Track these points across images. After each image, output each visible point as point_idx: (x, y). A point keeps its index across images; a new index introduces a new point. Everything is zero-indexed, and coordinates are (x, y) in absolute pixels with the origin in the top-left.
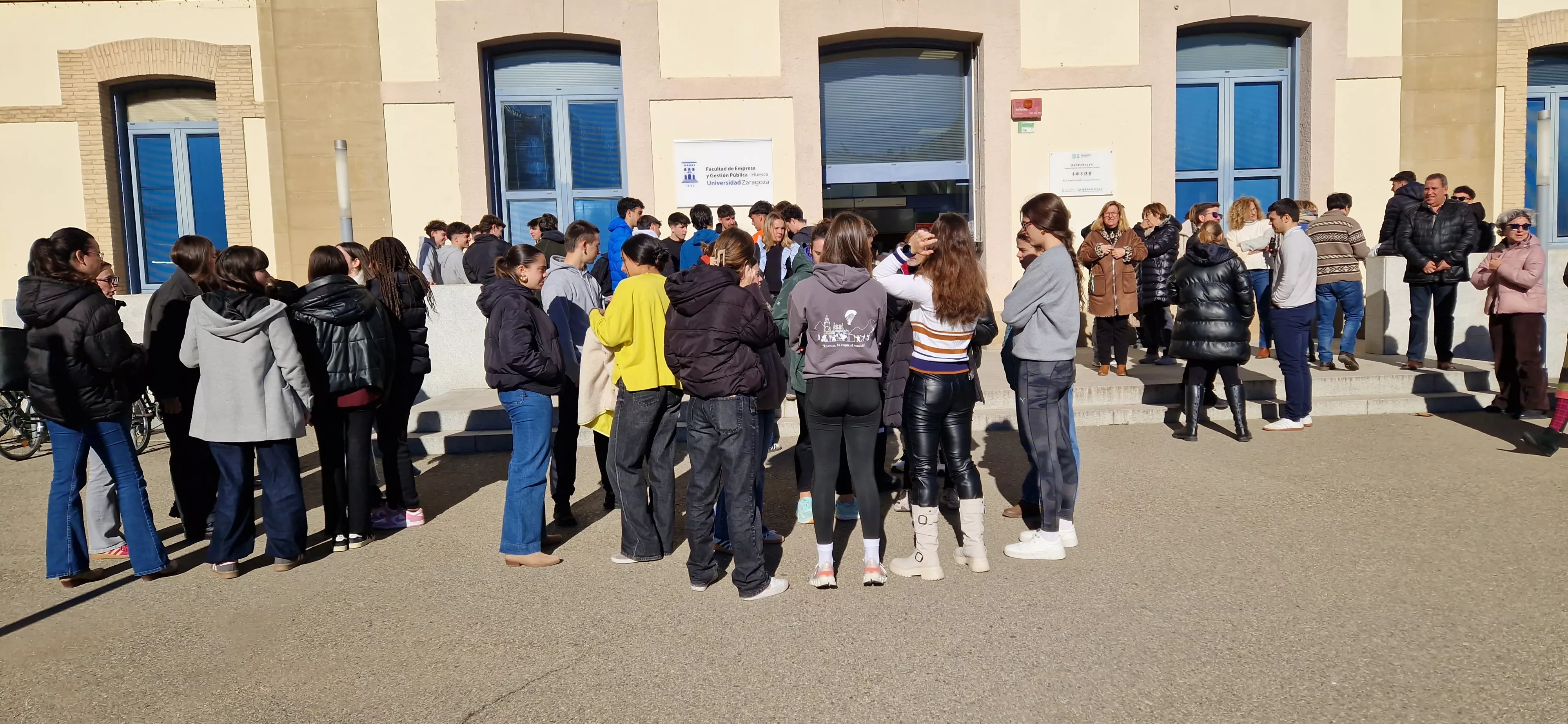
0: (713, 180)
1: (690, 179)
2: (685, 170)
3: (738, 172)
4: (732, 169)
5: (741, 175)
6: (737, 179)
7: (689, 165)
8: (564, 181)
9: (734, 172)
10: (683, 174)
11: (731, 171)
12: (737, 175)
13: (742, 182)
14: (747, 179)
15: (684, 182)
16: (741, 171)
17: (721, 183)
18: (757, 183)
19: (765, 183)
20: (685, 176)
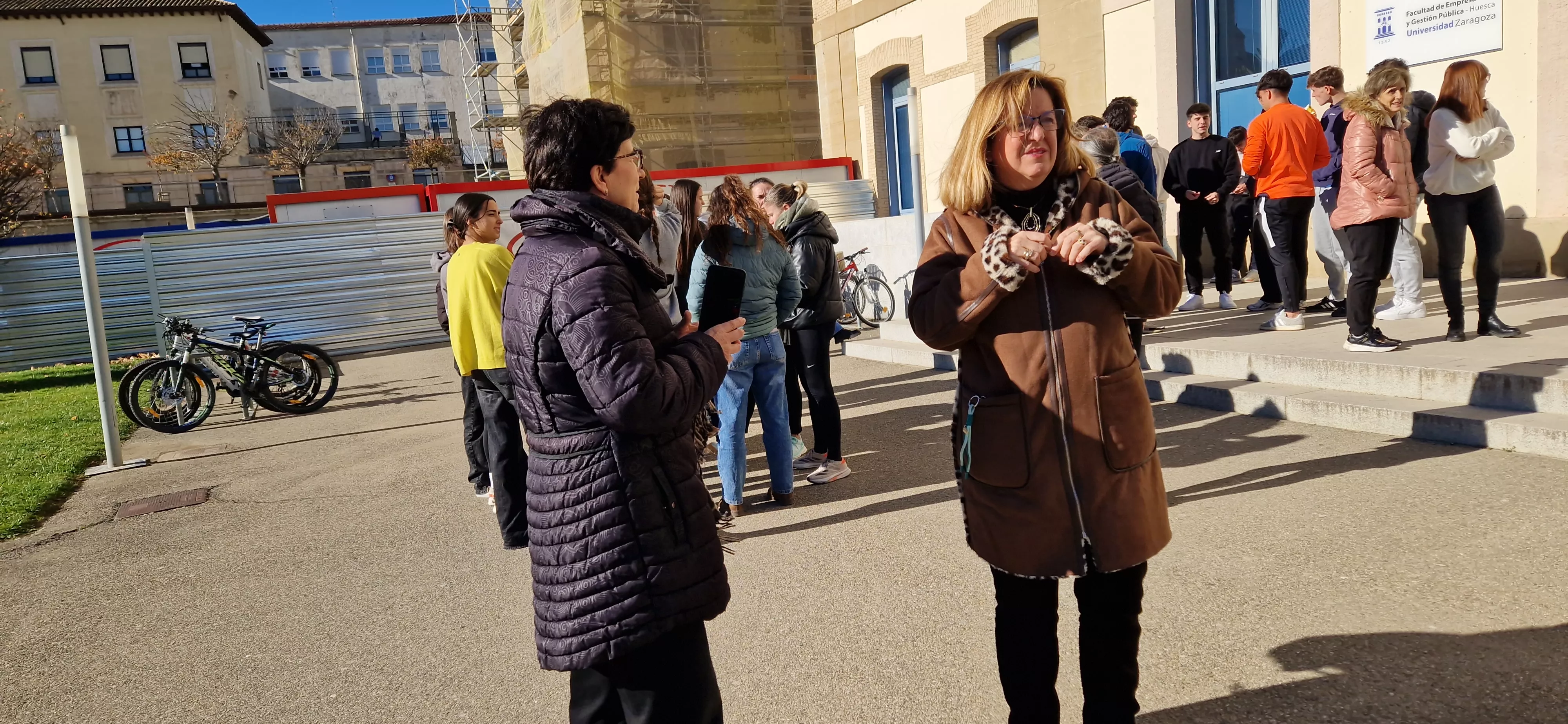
0: (1414, 27)
1: (1385, 32)
2: (1379, 21)
3: (1451, 9)
4: (1442, 6)
5: (1454, 13)
6: (1447, 21)
7: (1385, 13)
8: (1269, 60)
9: (1444, 11)
10: (1374, 27)
11: (1440, 11)
12: (1449, 14)
13: (1455, 23)
14: (1462, 17)
15: (1378, 36)
16: (1455, 8)
17: (1426, 30)
18: (1477, 20)
19: (1490, 17)
20: (1379, 30)
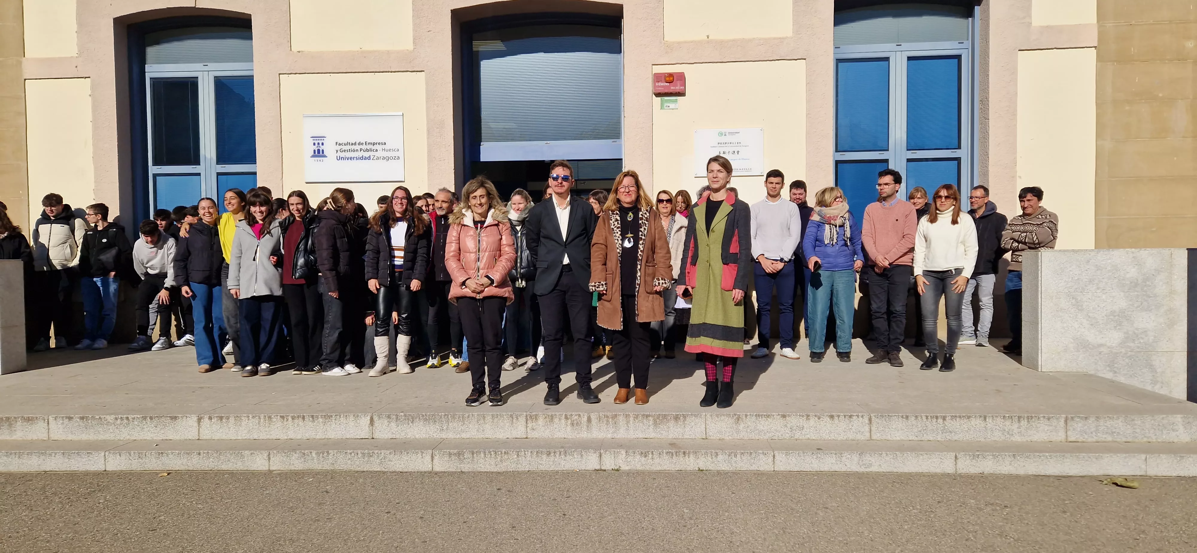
0: (343, 155)
1: (319, 154)
2: (314, 144)
3: (369, 147)
4: (362, 144)
5: (370, 150)
6: (366, 154)
7: (318, 140)
8: (208, 156)
9: (364, 147)
10: (312, 148)
11: (361, 147)
12: (367, 150)
13: (372, 157)
14: (377, 154)
15: (313, 156)
16: (371, 147)
17: (351, 158)
18: (387, 158)
19: (396, 158)
20: (315, 151)
